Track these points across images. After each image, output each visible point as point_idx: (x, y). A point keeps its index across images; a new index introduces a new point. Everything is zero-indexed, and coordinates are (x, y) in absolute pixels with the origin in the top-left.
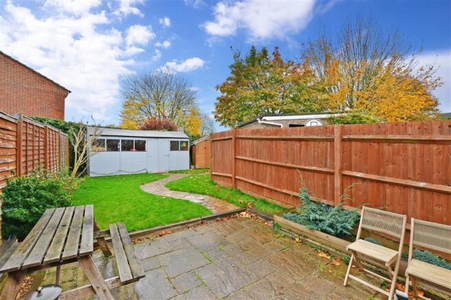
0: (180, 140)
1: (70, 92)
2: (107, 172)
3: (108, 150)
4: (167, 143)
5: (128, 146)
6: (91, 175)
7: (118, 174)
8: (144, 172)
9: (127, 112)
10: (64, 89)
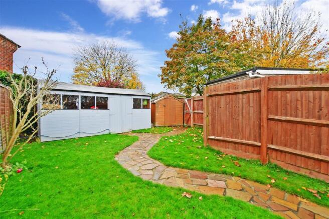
0: (142, 98)
1: (19, 47)
2: (63, 135)
3: (64, 109)
4: (130, 101)
5: (88, 104)
6: (43, 139)
7: (78, 136)
8: (107, 132)
9: (78, 76)
10: (12, 42)
